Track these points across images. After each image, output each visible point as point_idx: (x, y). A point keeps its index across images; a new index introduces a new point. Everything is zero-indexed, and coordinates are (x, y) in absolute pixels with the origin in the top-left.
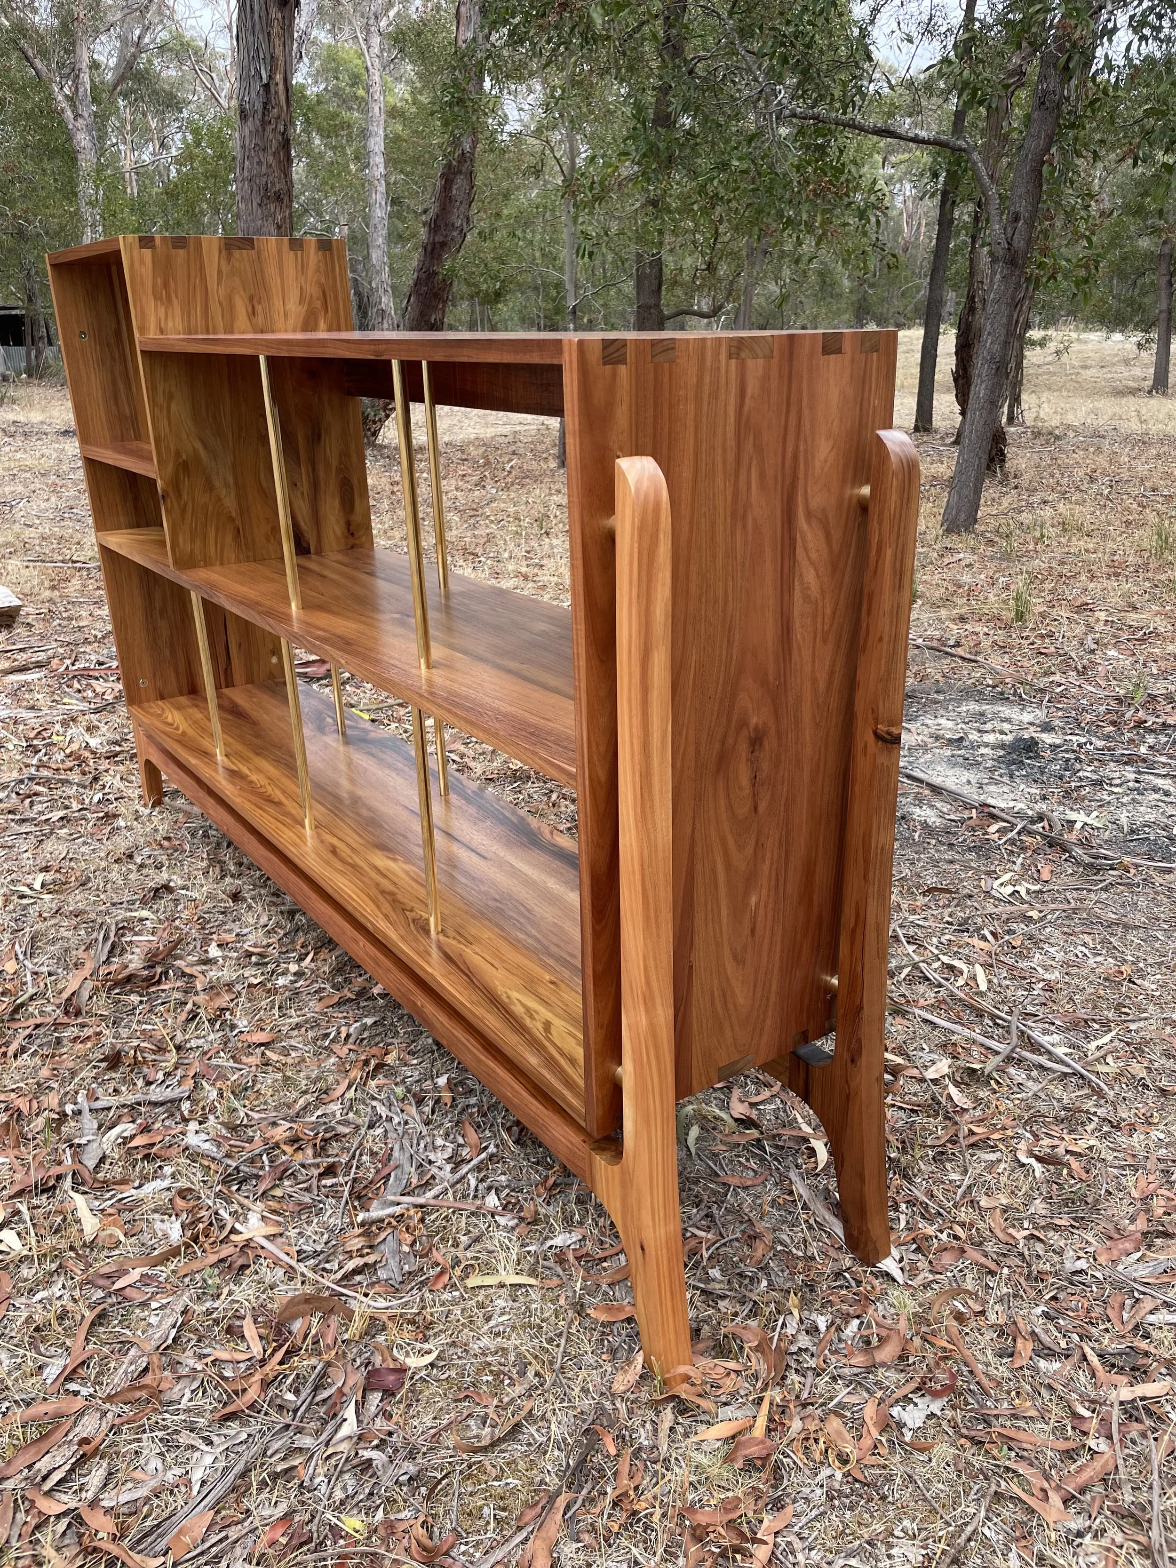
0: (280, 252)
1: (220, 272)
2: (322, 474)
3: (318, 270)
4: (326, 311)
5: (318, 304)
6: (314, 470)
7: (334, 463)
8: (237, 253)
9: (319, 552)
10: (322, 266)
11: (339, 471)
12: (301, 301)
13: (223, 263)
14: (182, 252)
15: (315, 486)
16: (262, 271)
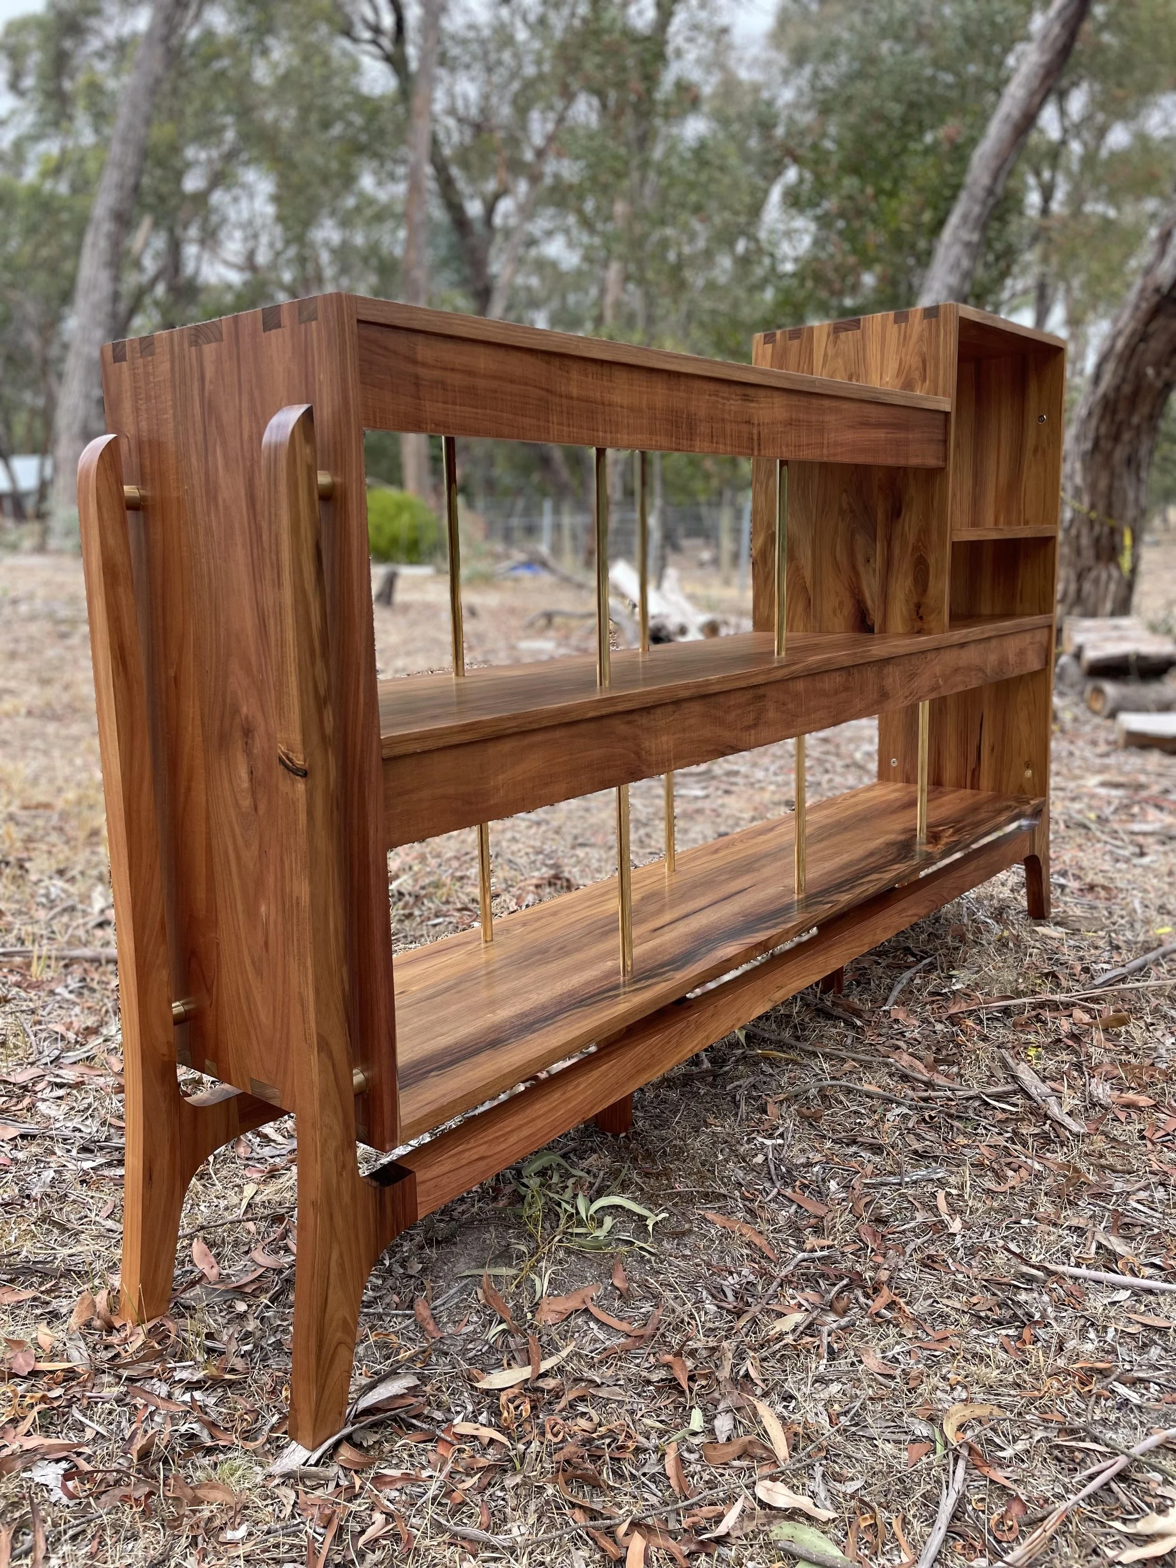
0: (884, 327)
1: (826, 355)
2: (897, 552)
3: (921, 339)
4: (924, 380)
5: (916, 375)
6: (889, 546)
7: (912, 539)
8: (843, 335)
9: (884, 630)
10: (926, 334)
11: (916, 549)
12: (899, 374)
13: (830, 346)
14: (796, 342)
15: (888, 563)
16: (864, 349)
